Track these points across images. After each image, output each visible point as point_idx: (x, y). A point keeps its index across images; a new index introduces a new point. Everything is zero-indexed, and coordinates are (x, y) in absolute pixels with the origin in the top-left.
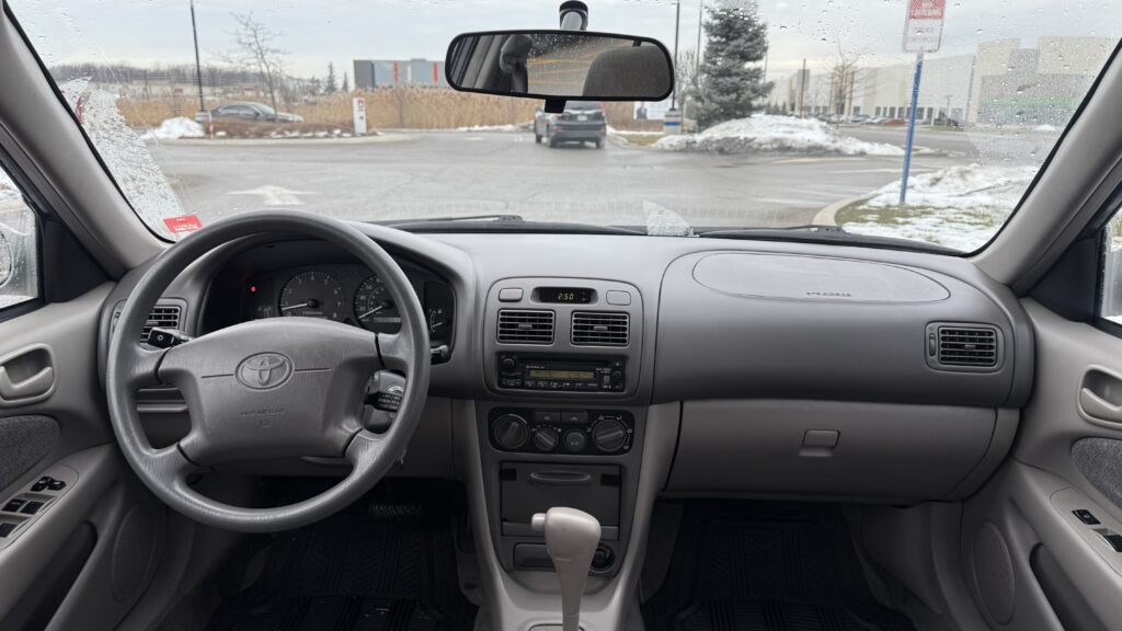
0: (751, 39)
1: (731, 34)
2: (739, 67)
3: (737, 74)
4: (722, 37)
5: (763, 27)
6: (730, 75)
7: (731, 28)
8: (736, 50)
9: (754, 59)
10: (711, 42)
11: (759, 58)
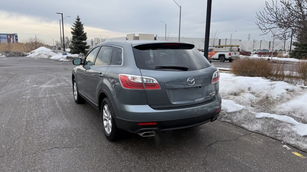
0: (83, 36)
2: (81, 42)
4: (76, 35)
5: (86, 33)
7: (78, 33)
8: (80, 38)
9: (84, 40)
10: (73, 36)
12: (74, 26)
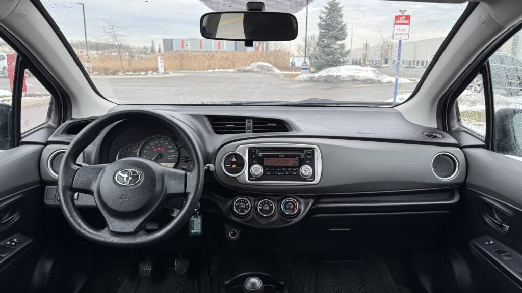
0: (340, 31)
1: (330, 29)
2: (334, 43)
5: (345, 25)
7: (330, 26)
8: (332, 35)
9: (341, 40)
12: (324, 11)
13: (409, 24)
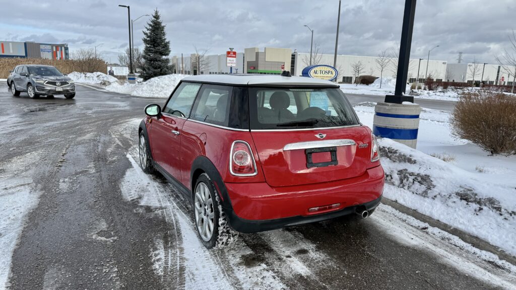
0: (164, 47)
1: (156, 45)
2: (160, 58)
3: (160, 61)
4: (151, 45)
5: (168, 43)
6: (157, 61)
7: (155, 42)
8: (158, 51)
9: (165, 55)
10: (147, 47)
11: (167, 55)
12: (148, 28)
13: (235, 57)
